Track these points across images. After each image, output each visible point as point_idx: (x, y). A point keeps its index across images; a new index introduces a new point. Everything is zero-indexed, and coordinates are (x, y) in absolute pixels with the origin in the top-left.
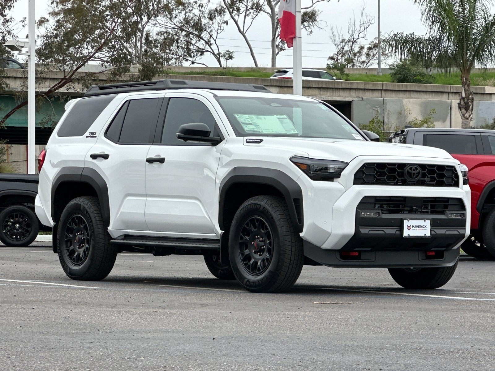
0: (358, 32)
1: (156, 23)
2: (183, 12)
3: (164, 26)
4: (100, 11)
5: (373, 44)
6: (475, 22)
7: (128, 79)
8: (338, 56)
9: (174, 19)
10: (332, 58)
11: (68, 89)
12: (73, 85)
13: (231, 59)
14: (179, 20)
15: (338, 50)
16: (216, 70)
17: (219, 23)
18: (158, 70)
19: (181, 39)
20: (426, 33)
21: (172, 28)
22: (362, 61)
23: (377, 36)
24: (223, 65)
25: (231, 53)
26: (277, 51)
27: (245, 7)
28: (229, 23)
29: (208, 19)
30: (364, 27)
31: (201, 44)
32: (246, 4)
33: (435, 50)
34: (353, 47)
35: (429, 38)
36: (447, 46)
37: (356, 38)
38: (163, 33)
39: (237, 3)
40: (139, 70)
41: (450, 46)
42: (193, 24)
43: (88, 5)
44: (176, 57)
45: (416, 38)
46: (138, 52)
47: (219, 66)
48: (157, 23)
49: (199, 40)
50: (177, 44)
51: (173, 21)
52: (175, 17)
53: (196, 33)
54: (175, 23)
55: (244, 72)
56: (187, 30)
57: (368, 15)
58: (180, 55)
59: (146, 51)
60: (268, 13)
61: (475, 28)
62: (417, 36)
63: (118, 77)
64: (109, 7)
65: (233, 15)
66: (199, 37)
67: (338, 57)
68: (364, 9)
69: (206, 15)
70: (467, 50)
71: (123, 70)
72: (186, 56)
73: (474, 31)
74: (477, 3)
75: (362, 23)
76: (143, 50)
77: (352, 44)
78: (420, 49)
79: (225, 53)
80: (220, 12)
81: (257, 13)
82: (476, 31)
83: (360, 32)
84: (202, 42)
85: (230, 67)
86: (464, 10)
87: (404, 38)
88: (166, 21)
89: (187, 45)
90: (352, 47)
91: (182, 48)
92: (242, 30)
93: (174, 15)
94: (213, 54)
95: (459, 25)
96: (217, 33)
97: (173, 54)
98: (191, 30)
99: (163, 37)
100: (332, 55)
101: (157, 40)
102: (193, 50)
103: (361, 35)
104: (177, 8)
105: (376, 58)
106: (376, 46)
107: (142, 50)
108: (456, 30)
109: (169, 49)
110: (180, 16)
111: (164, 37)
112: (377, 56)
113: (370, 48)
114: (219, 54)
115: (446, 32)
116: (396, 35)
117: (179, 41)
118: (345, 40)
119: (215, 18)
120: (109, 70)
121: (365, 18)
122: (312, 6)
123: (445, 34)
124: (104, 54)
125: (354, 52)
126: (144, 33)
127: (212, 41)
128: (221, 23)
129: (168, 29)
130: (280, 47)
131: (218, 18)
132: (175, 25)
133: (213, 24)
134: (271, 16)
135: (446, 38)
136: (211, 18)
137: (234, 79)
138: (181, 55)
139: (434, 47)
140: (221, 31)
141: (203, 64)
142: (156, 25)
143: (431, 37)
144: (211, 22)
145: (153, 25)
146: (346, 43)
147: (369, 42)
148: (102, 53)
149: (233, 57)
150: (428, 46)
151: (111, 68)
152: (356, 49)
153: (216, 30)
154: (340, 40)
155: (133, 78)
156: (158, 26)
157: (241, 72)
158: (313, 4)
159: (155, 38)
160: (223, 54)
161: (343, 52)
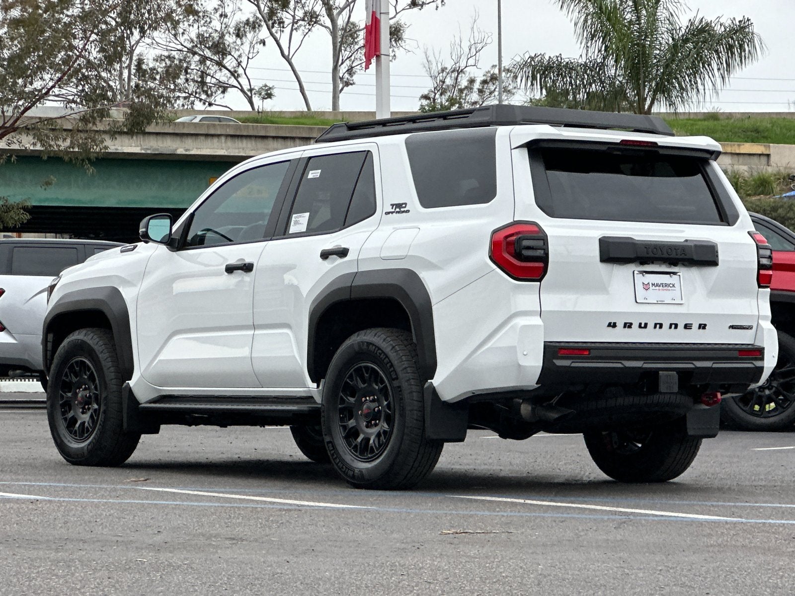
0: (466, 56)
1: (152, 43)
2: (196, 26)
3: (165, 47)
4: (65, 23)
5: (489, 75)
6: (657, 38)
7: (108, 128)
8: (435, 94)
9: (181, 35)
10: (426, 97)
11: (9, 143)
12: (18, 137)
13: (271, 98)
14: (189, 38)
15: (436, 85)
16: (247, 116)
17: (251, 43)
18: (156, 114)
19: (192, 67)
20: (581, 55)
21: (178, 50)
22: (472, 101)
23: (497, 63)
24: (256, 108)
25: (270, 88)
26: (341, 86)
27: (292, 18)
28: (266, 43)
29: (234, 37)
30: (476, 49)
31: (223, 76)
32: (293, 14)
33: (594, 81)
34: (459, 79)
35: (585, 63)
36: (613, 74)
37: (463, 65)
38: (163, 58)
39: (279, 11)
40: (125, 114)
41: (619, 75)
42: (210, 43)
43: (46, 14)
44: (184, 95)
45: (565, 63)
46: (124, 88)
47: (250, 109)
48: (154, 42)
49: (220, 70)
50: (186, 75)
51: (178, 38)
52: (183, 33)
53: (216, 58)
54: (183, 43)
55: (290, 118)
56: (202, 53)
57: (482, 31)
58: (190, 93)
59: (137, 86)
60: (326, 27)
61: (657, 47)
62: (567, 60)
63: (91, 125)
64: (79, 16)
65: (274, 30)
66: (220, 64)
67: (435, 96)
68: (475, 21)
69: (232, 30)
70: (644, 82)
71: (99, 115)
72: (200, 93)
73: (655, 52)
74: (659, 8)
75: (473, 42)
76: (133, 84)
77: (456, 74)
78: (571, 81)
79: (261, 88)
80: (254, 25)
81: (310, 27)
82: (658, 52)
83: (469, 56)
84: (224, 71)
85: (269, 110)
86: (639, 18)
87: (545, 62)
88: (168, 40)
89: (202, 77)
90: (457, 79)
91: (193, 80)
92: (286, 53)
93: (181, 31)
94: (242, 90)
95: (631, 42)
96: (248, 58)
97: (180, 90)
98: (208, 53)
99: (164, 65)
100: (426, 93)
101: (155, 69)
102: (211, 85)
103: (471, 61)
104: (185, 19)
105: (495, 96)
106: (494, 78)
107: (131, 84)
108: (627, 49)
109: (174, 83)
110: (191, 31)
111: (166, 63)
112: (496, 93)
113: (484, 82)
114: (251, 90)
115: (612, 54)
116: (532, 58)
117: (189, 71)
118: (446, 68)
119: (246, 36)
120: (76, 113)
121: (476, 34)
122: (395, 17)
123: (611, 56)
124: (71, 90)
125: (459, 87)
126: (135, 58)
127: (240, 71)
128: (254, 42)
129: (172, 52)
130: (345, 80)
131: (250, 35)
132: (182, 45)
133: (242, 44)
134: (331, 32)
135: (612, 62)
136: (239, 34)
137: (276, 128)
138: (193, 91)
139: (593, 76)
140: (254, 54)
141: (226, 107)
142: (154, 46)
143: (588, 61)
144: (239, 41)
145: (148, 46)
146: (448, 73)
147: (483, 72)
148: (68, 88)
149: (274, 96)
150: (584, 75)
151: (80, 110)
152: (464, 83)
153: (247, 53)
154: (438, 68)
155: (115, 126)
156: (156, 47)
157: (284, 117)
158: (397, 13)
159: (151, 65)
160: (257, 89)
161: (444, 87)
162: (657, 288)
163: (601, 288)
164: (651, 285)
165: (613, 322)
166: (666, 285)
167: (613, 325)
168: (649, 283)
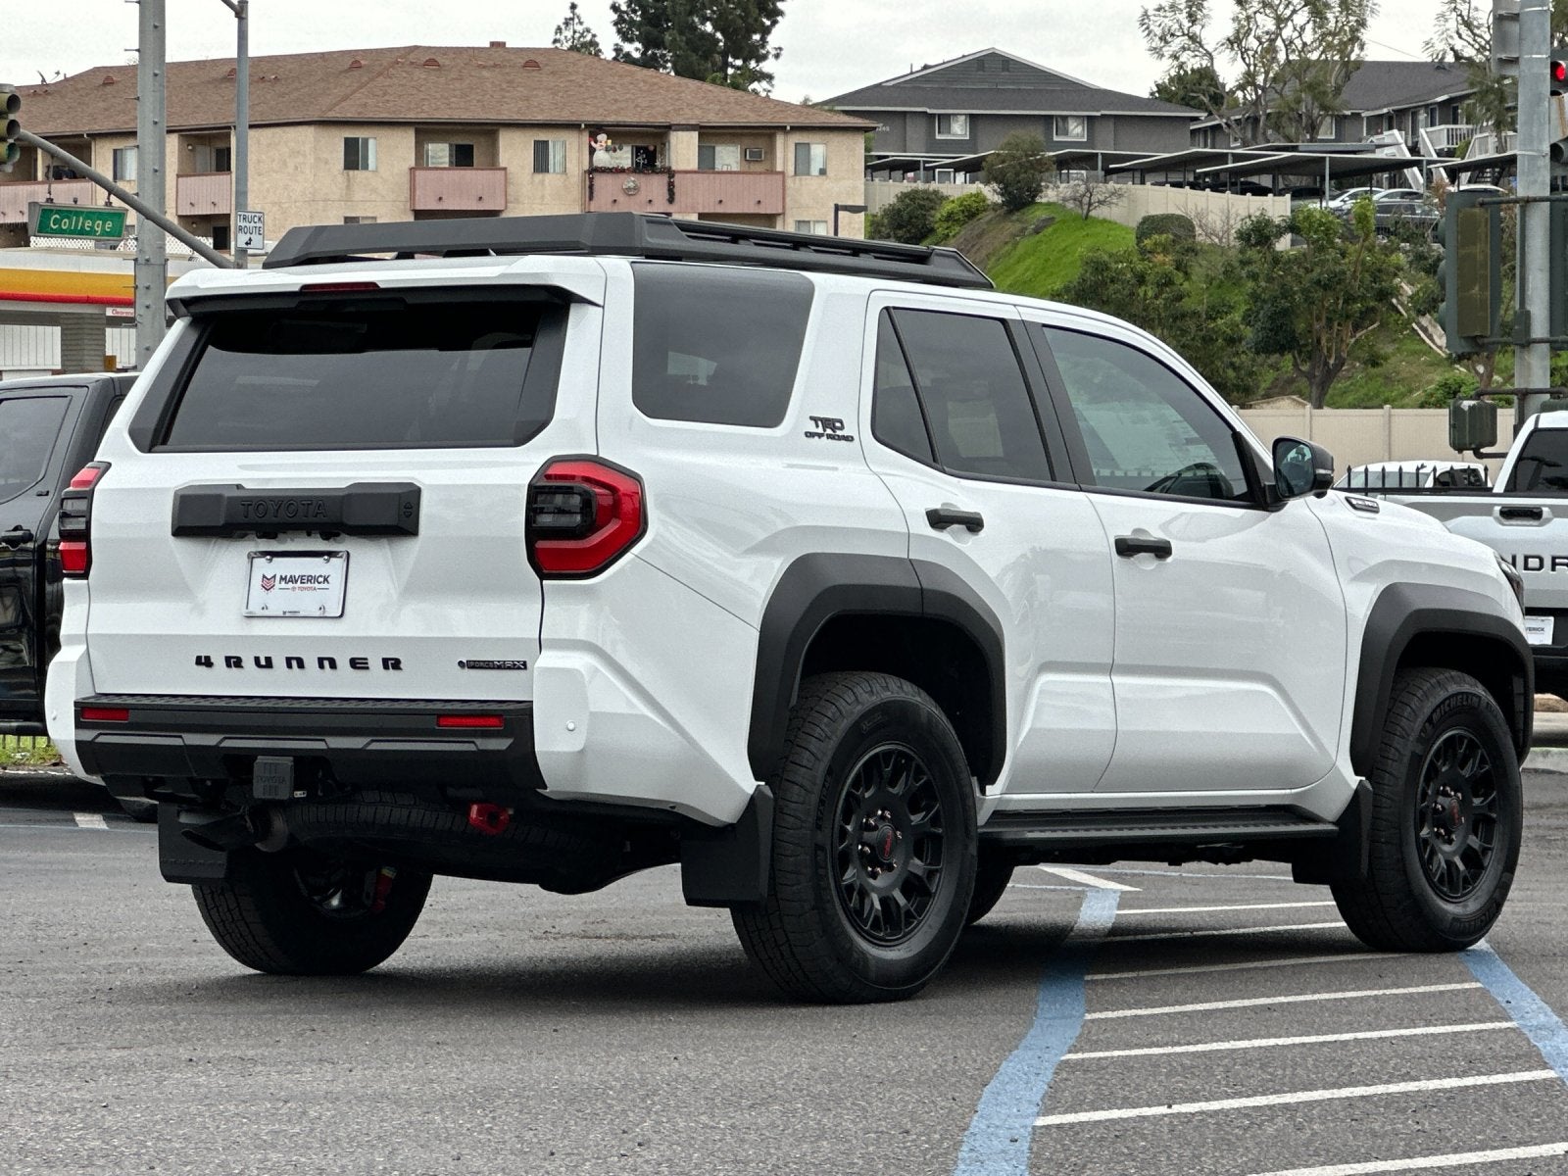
162: (290, 585)
163: (175, 587)
164: (278, 578)
165: (203, 655)
166: (311, 579)
167: (205, 662)
168: (274, 577)
